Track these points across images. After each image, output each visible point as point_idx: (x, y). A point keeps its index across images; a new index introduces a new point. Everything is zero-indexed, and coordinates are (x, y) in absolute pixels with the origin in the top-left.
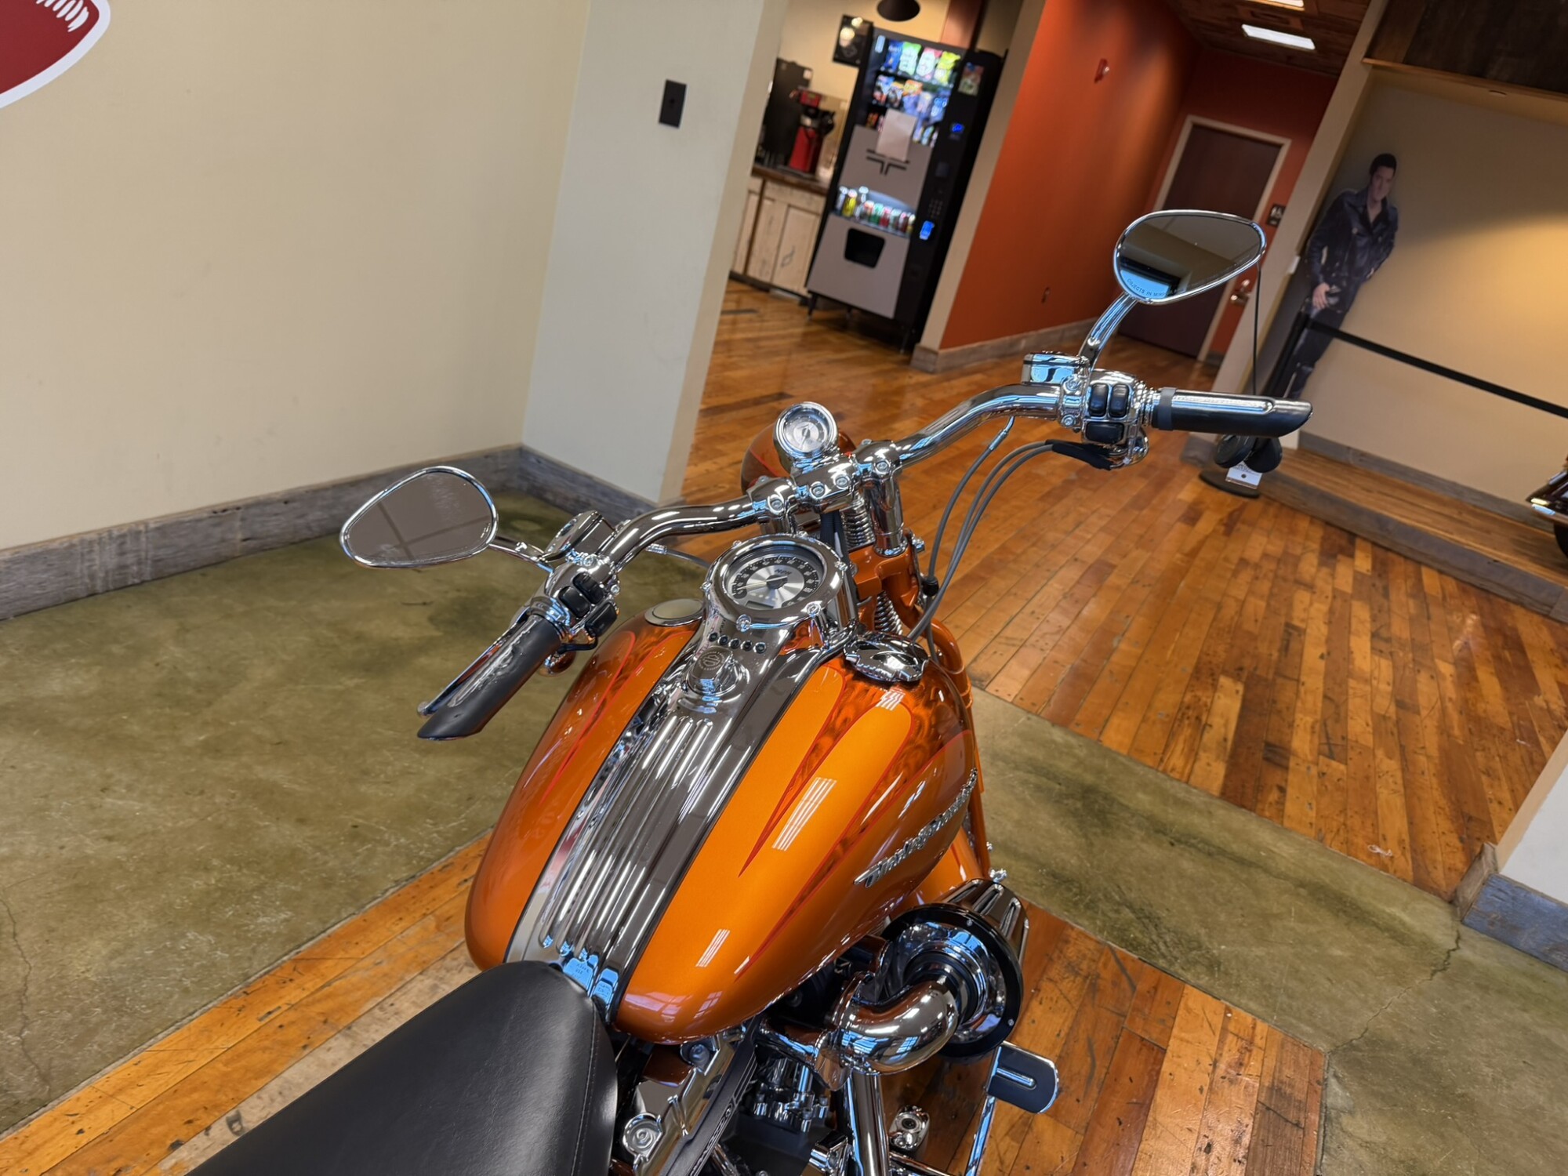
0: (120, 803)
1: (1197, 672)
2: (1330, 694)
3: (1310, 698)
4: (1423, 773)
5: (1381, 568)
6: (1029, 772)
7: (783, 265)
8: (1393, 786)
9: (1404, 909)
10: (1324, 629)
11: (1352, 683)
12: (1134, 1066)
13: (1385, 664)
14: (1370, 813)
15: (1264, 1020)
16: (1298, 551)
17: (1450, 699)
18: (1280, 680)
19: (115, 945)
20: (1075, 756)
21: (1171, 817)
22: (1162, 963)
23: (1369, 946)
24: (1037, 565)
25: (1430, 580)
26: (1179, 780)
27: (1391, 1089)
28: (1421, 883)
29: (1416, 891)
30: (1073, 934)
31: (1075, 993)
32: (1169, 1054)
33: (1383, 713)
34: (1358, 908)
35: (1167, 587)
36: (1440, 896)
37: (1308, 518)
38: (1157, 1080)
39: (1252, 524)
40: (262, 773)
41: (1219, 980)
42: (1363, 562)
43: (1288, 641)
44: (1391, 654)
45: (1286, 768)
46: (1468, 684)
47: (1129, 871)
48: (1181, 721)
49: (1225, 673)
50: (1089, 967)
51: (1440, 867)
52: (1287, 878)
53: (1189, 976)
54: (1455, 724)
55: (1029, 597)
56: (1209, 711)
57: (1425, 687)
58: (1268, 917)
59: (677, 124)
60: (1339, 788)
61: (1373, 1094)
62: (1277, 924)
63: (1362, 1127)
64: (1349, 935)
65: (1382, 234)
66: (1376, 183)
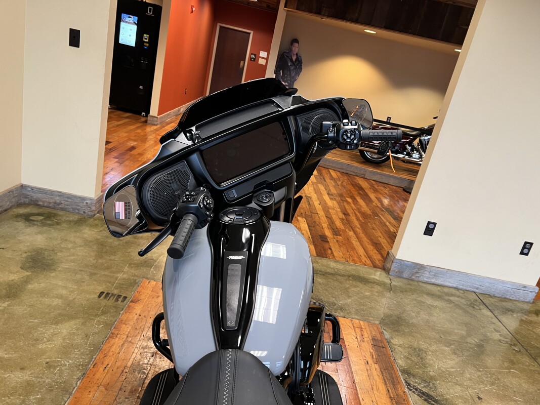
2: (327, 216)
3: (323, 218)
4: (360, 233)
8: (355, 240)
9: (375, 275)
10: (315, 195)
11: (330, 211)
13: (335, 202)
14: (353, 249)
15: (361, 320)
17: (355, 209)
18: (313, 214)
23: (373, 289)
25: (333, 173)
27: (397, 328)
28: (375, 266)
29: (375, 269)
32: (345, 340)
33: (342, 218)
34: (365, 279)
36: (380, 269)
38: (346, 349)
41: (345, 312)
43: (309, 202)
44: (335, 199)
45: (328, 242)
46: (356, 203)
49: (298, 216)
51: (377, 260)
52: (345, 276)
53: (337, 314)
54: (360, 217)
57: (347, 207)
58: (347, 289)
59: (78, 46)
60: (343, 244)
61: (394, 331)
62: (349, 290)
63: (396, 341)
64: (367, 288)
65: (298, 65)
66: (293, 49)
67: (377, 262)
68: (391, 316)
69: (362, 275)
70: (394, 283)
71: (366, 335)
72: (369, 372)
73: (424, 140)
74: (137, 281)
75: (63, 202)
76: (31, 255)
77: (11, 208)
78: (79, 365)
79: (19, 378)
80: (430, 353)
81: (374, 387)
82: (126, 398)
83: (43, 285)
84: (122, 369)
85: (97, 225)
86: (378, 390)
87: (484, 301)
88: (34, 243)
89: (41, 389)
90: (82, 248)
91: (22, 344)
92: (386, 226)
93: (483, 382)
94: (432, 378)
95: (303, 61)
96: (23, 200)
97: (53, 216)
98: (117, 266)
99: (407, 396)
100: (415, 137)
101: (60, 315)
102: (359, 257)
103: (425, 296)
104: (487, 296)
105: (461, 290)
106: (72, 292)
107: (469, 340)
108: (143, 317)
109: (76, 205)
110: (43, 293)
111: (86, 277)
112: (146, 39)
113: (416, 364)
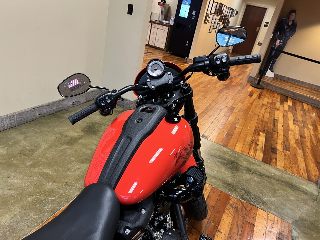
0: (12, 180)
1: (255, 131)
2: (285, 135)
3: (280, 136)
4: (308, 153)
5: (294, 104)
6: (219, 159)
7: (157, 42)
8: (301, 156)
9: (306, 186)
10: (282, 120)
11: (290, 132)
12: (247, 229)
13: (297, 127)
14: (296, 163)
15: (276, 216)
16: (275, 101)
17: (312, 134)
18: (273, 132)
19: (12, 216)
20: (229, 154)
21: (252, 167)
22: (252, 203)
23: (299, 196)
24: (218, 108)
25: (305, 106)
26: (253, 158)
27: (307, 231)
28: (309, 179)
29: (308, 182)
30: (232, 198)
31: (233, 212)
32: (255, 226)
33: (297, 139)
34: (296, 187)
35: (246, 112)
36: (314, 182)
37: (277, 93)
38: (253, 233)
39: (265, 96)
40: (45, 171)
41: (265, 206)
42: (290, 103)
43: (275, 123)
44: (298, 124)
45: (277, 154)
46: (316, 130)
47: (243, 181)
48: (252, 144)
49: (261, 131)
50: (235, 205)
51: (313, 175)
52: (279, 180)
53: (258, 206)
54: (314, 140)
55: (216, 116)
56: (258, 141)
57: (306, 132)
59: (131, 14)
60: (289, 158)
62: (277, 192)
65: (293, 28)
66: (291, 17)
69: (294, 183)
71: (275, 228)
76: (90, 125)
79: (50, 186)
89: (56, 195)
102: (298, 170)
109: (123, 103)
112: (194, 13)
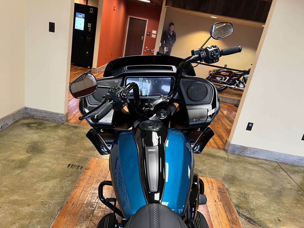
15: (212, 178)
23: (218, 161)
27: (232, 182)
34: (214, 155)
41: (203, 174)
58: (203, 161)
59: (54, 31)
61: (231, 184)
62: (205, 162)
63: (232, 189)
64: (215, 160)
65: (174, 37)
66: (171, 28)
67: (220, 146)
68: (229, 175)
69: (212, 153)
70: (230, 157)
71: (214, 186)
72: (217, 206)
73: (246, 77)
74: (88, 158)
75: (47, 116)
76: (32, 145)
77: (20, 120)
78: (59, 203)
79: (27, 210)
80: (251, 196)
81: (220, 215)
82: (84, 220)
83: (38, 161)
84: (81, 205)
85: (65, 128)
86: (222, 216)
87: (282, 167)
88: (33, 139)
89: (39, 216)
90: (58, 141)
91: (28, 192)
92: (226, 126)
93: (281, 212)
94: (252, 209)
95: (176, 35)
96: (25, 116)
97: (42, 124)
98: (77, 150)
99: (238, 219)
100: (241, 76)
101: (48, 177)
102: (210, 143)
103: (248, 164)
104: (283, 164)
105: (269, 160)
106: (53, 164)
107: (273, 188)
108: (92, 177)
109: (54, 118)
110: (39, 165)
111: (61, 156)
112: (89, 26)
113: (243, 201)
